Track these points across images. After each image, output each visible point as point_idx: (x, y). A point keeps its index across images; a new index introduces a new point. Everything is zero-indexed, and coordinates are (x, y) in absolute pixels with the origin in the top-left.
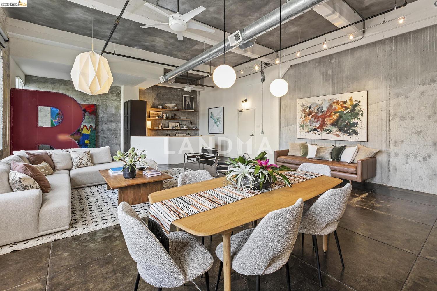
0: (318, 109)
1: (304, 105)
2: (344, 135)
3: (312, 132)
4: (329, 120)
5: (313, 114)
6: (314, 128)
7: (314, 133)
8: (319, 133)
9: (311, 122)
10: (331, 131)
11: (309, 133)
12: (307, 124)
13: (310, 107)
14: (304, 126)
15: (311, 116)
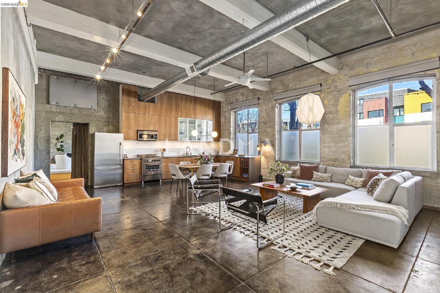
0: (16, 109)
1: (12, 90)
2: (22, 158)
3: (14, 157)
4: (19, 133)
5: (15, 117)
6: (15, 148)
8: (17, 158)
9: (14, 134)
10: (20, 154)
12: (12, 139)
13: (14, 101)
14: (11, 143)
15: (14, 120)
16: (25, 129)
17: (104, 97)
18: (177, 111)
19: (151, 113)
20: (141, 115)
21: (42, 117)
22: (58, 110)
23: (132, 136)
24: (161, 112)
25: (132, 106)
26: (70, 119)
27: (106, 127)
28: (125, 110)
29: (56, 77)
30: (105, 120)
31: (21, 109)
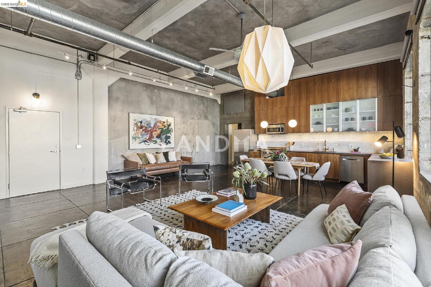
0: (147, 125)
1: (136, 119)
2: (164, 144)
3: (143, 143)
4: (155, 134)
5: (144, 128)
6: (145, 140)
8: (149, 143)
9: (142, 134)
10: (156, 142)
11: (140, 144)
12: (138, 136)
13: (141, 122)
14: (136, 138)
15: (142, 129)
16: (172, 131)
19: (279, 107)
20: (269, 111)
21: (222, 122)
24: (288, 103)
25: (262, 104)
26: (235, 122)
28: (257, 109)
29: (226, 97)
30: (249, 119)
31: (158, 124)
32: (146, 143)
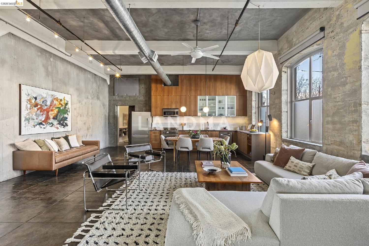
0: (43, 102)
1: (30, 94)
2: (61, 127)
3: (38, 126)
4: (52, 114)
5: (39, 106)
6: (40, 122)
7: (40, 127)
8: (44, 126)
9: (37, 115)
10: (53, 125)
11: (35, 127)
12: (33, 117)
13: (36, 98)
14: (29, 119)
15: (37, 108)
16: (69, 112)
17: (143, 86)
18: (196, 90)
19: (174, 95)
20: (166, 97)
21: (111, 104)
22: (119, 99)
23: (159, 113)
24: (181, 92)
25: (159, 91)
26: (125, 104)
27: (145, 108)
28: (154, 94)
30: (143, 103)
31: (55, 102)
32: (41, 126)
